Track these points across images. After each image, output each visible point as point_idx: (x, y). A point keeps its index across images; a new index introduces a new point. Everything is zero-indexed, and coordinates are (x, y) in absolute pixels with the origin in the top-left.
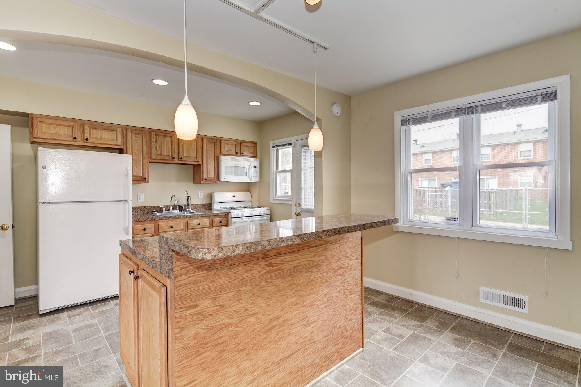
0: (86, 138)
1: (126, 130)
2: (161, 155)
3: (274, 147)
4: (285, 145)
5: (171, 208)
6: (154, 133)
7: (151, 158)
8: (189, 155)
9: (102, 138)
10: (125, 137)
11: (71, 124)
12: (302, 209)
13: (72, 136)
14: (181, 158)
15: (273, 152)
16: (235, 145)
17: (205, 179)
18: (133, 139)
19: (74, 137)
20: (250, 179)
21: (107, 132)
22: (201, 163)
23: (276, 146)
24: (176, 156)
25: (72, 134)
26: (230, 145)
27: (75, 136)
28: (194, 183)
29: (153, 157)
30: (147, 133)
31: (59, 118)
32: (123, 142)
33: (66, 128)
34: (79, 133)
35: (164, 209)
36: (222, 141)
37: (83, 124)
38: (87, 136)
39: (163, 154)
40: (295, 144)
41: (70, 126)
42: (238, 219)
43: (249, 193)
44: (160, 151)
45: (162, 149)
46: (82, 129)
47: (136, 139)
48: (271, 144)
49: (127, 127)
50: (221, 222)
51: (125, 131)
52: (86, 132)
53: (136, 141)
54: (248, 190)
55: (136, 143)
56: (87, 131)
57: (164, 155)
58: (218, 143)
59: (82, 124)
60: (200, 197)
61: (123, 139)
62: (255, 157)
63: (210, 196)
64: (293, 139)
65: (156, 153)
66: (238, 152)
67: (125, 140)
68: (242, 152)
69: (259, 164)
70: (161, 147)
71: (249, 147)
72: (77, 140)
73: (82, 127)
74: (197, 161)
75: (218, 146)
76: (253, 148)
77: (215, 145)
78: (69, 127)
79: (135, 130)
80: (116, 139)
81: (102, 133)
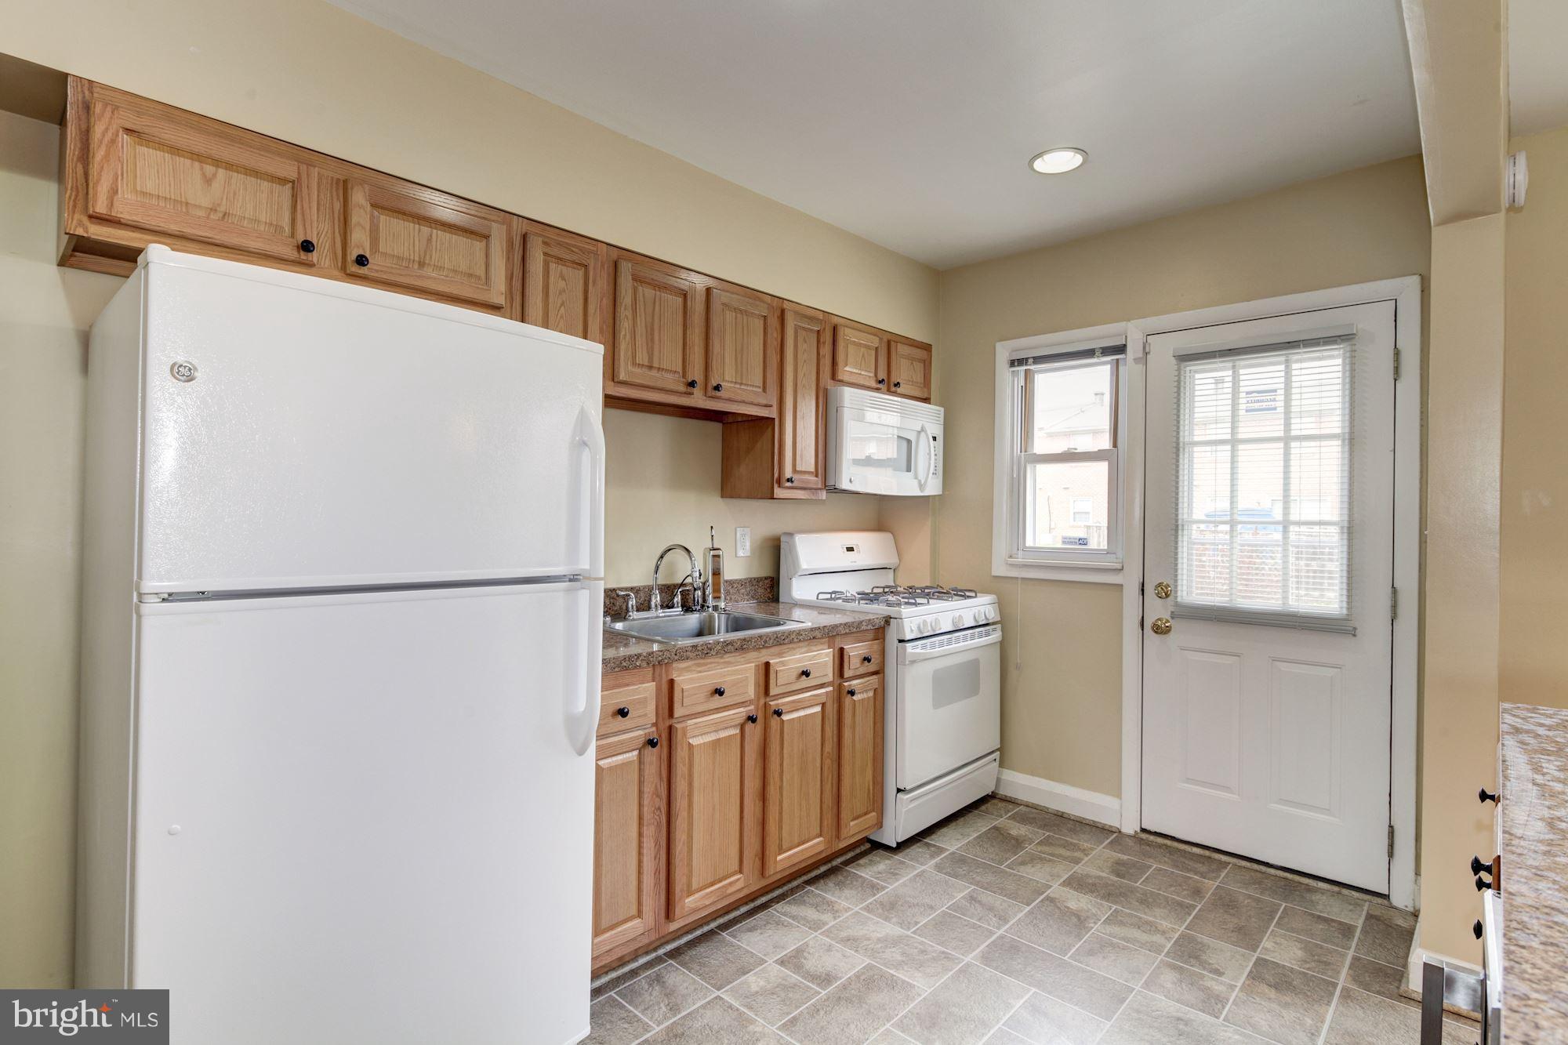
0: (353, 254)
1: (524, 237)
2: (650, 367)
3: (1021, 362)
4: (1090, 353)
5: (656, 599)
6: (630, 265)
7: (613, 380)
8: (742, 379)
9: (427, 262)
10: (517, 272)
11: (289, 170)
12: (1177, 604)
13: (293, 235)
14: (717, 388)
15: (1008, 381)
16: (877, 348)
17: (788, 480)
18: (551, 287)
19: (301, 238)
20: (921, 486)
21: (448, 235)
22: (773, 413)
23: (1031, 361)
24: (696, 374)
25: (293, 221)
26: (862, 349)
27: (306, 236)
28: (722, 497)
29: (622, 376)
30: (603, 266)
31: (234, 132)
32: (511, 293)
33: (265, 185)
34: (326, 227)
35: (632, 602)
36: (841, 332)
37: (345, 182)
38: (360, 241)
39: (656, 365)
40: (1144, 348)
41: (283, 181)
42: (924, 647)
43: (888, 536)
44: (648, 353)
45: (652, 340)
46: (338, 206)
47: (562, 284)
48: (1003, 352)
49: (526, 227)
50: (867, 659)
51: (517, 241)
52: (359, 224)
53: (560, 293)
54: (879, 527)
55: (563, 304)
56: (361, 216)
57: (659, 369)
58: (827, 337)
59: (338, 180)
60: (741, 553)
61: (510, 278)
62: (926, 400)
63: (775, 550)
64: (1133, 332)
65: (634, 357)
66: (882, 375)
67: (517, 284)
68: (894, 380)
69: (942, 426)
70: (649, 329)
71: (912, 359)
72: (314, 257)
73: (338, 195)
74: (764, 402)
75: (826, 350)
76: (922, 365)
77: (818, 341)
78: (276, 187)
79: (559, 244)
80: (483, 277)
81: (429, 240)
